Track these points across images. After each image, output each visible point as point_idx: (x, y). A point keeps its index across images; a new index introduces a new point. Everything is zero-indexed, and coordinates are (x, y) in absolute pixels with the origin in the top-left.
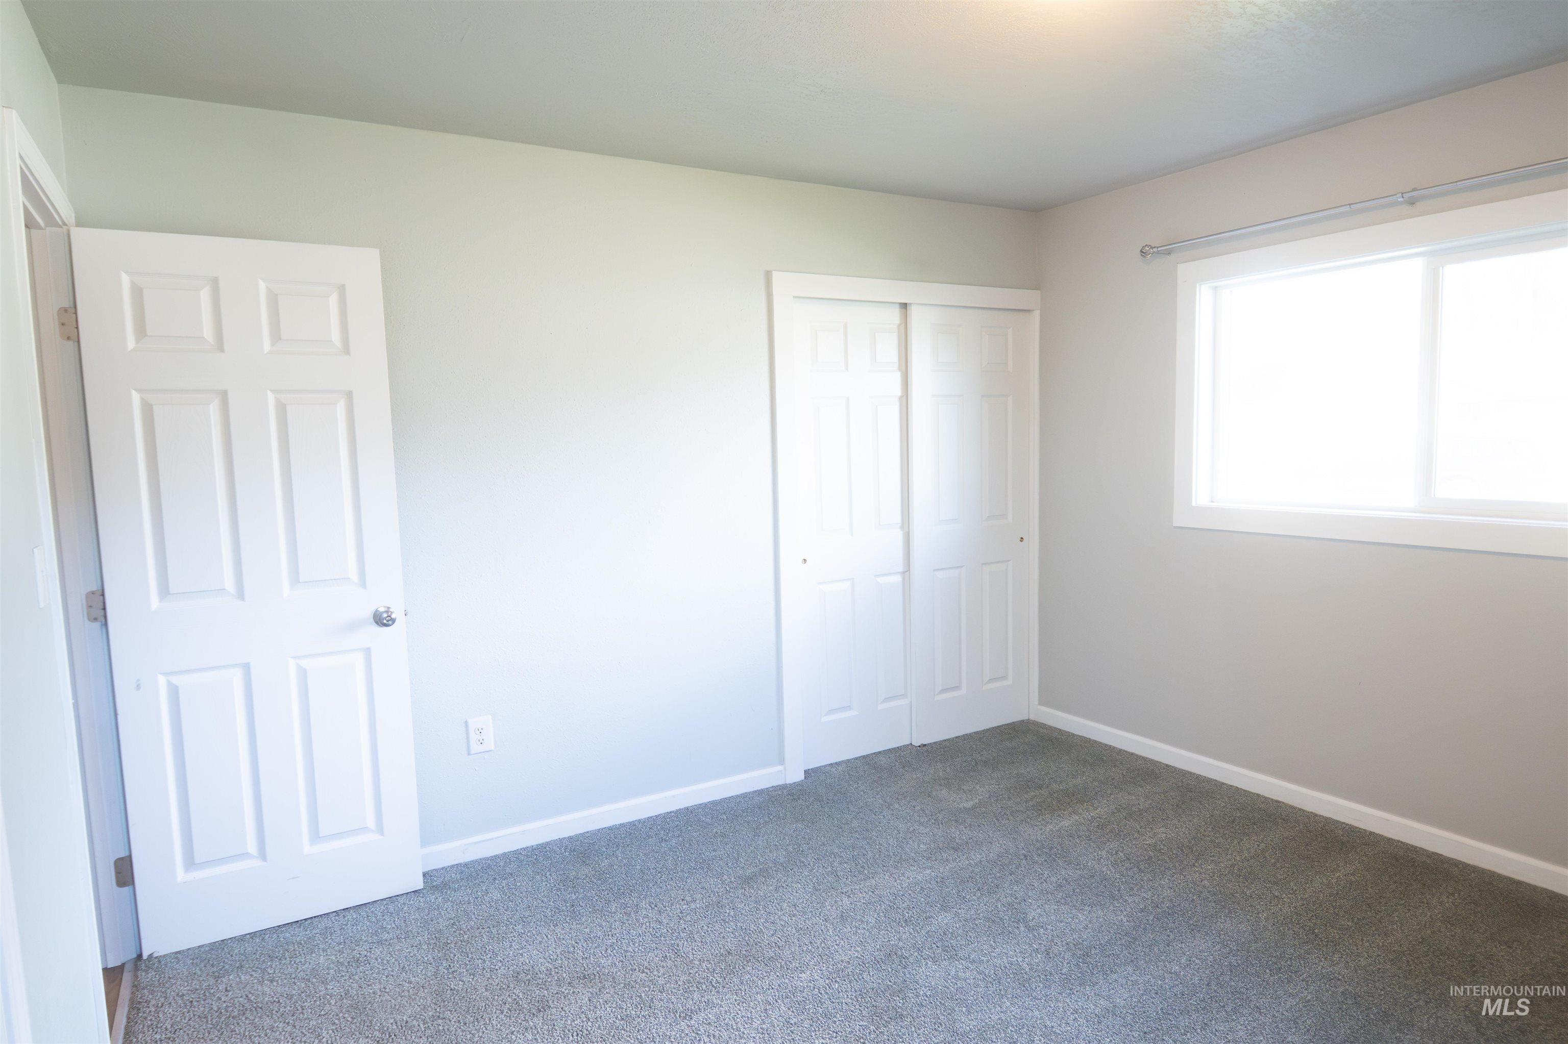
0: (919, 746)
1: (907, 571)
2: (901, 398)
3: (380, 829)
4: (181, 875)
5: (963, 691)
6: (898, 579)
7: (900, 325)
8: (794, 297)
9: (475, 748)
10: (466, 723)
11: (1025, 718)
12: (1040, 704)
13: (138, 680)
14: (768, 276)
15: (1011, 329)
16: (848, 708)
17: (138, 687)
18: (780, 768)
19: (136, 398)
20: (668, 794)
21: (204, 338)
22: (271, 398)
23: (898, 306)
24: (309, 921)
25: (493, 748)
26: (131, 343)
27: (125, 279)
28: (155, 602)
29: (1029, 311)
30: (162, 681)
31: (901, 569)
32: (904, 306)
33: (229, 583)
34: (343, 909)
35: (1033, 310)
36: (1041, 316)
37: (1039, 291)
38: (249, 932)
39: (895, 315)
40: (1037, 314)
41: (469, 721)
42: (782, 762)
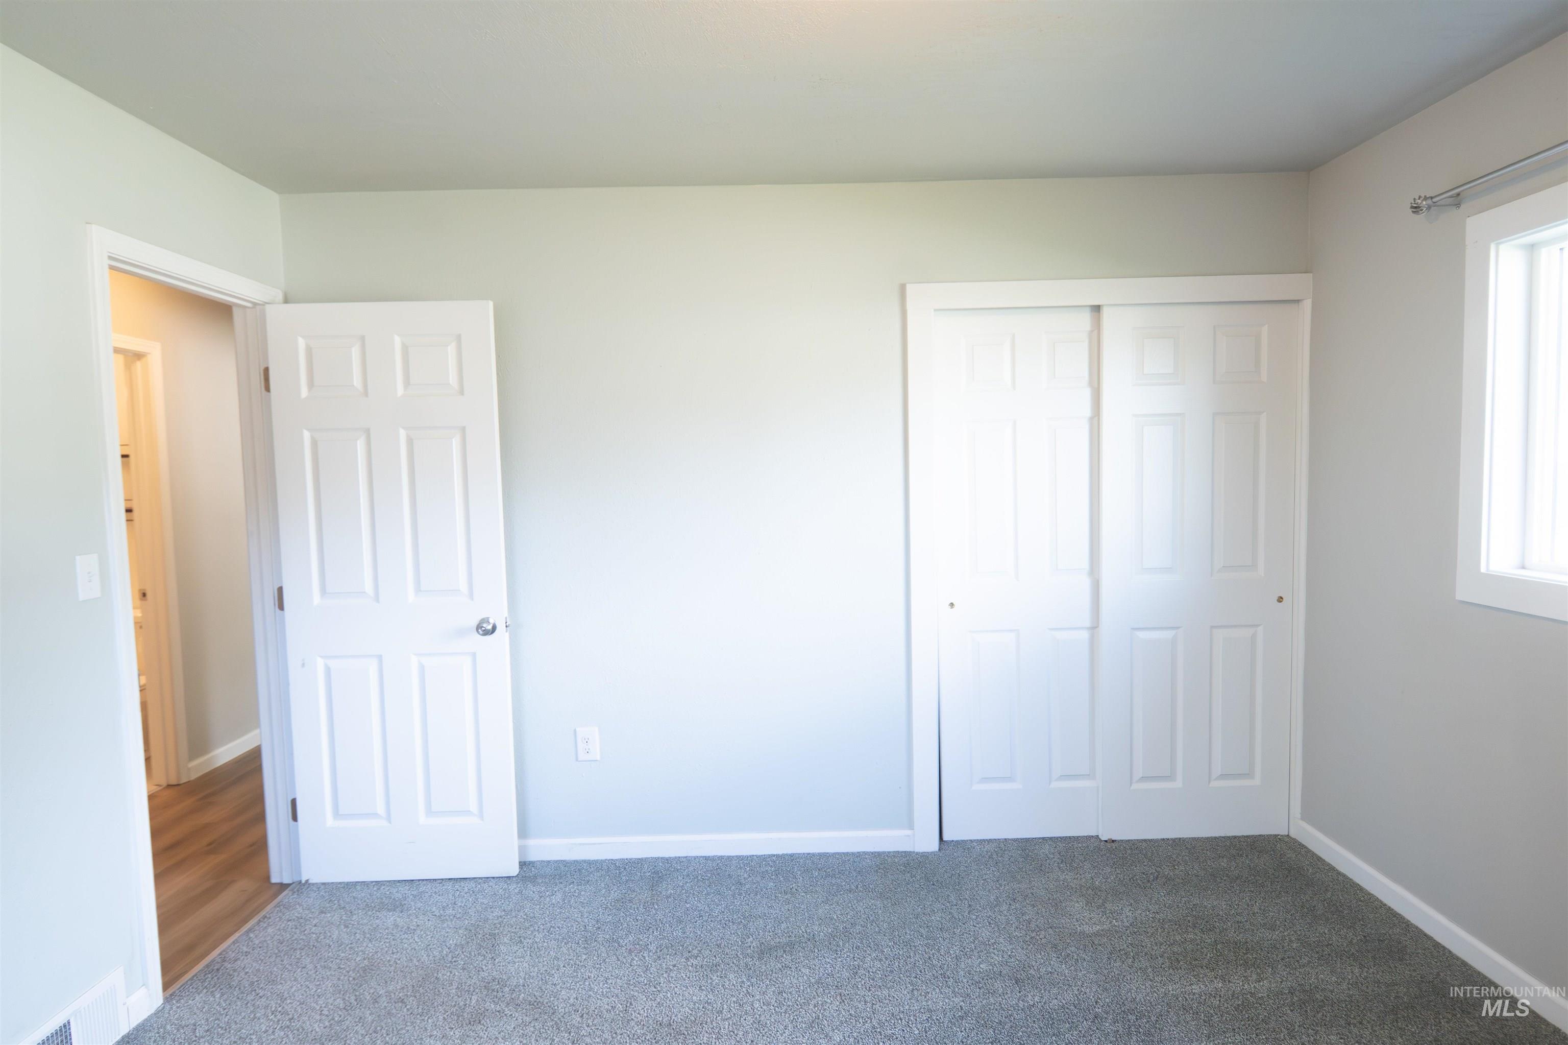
0: (1106, 841)
1: (1094, 628)
2: (1091, 419)
3: (481, 815)
4: (330, 821)
5: (1178, 784)
6: (1085, 635)
7: (1092, 331)
8: (935, 310)
9: (582, 756)
10: (575, 731)
11: (1283, 832)
12: (1303, 819)
13: (303, 660)
14: (903, 288)
15: (1267, 326)
16: (1010, 779)
17: (303, 665)
18: (909, 832)
19: (307, 435)
20: (774, 835)
21: (353, 386)
22: (402, 434)
23: (1088, 309)
24: (425, 882)
25: (598, 758)
26: (304, 392)
27: (301, 342)
28: (317, 599)
29: (1298, 301)
30: (320, 663)
31: (1088, 624)
32: (1097, 309)
33: (369, 587)
34: (449, 879)
35: (1303, 300)
36: (1313, 303)
37: (1311, 274)
38: (376, 880)
39: (1085, 320)
40: (1308, 304)
41: (578, 729)
42: (911, 826)
